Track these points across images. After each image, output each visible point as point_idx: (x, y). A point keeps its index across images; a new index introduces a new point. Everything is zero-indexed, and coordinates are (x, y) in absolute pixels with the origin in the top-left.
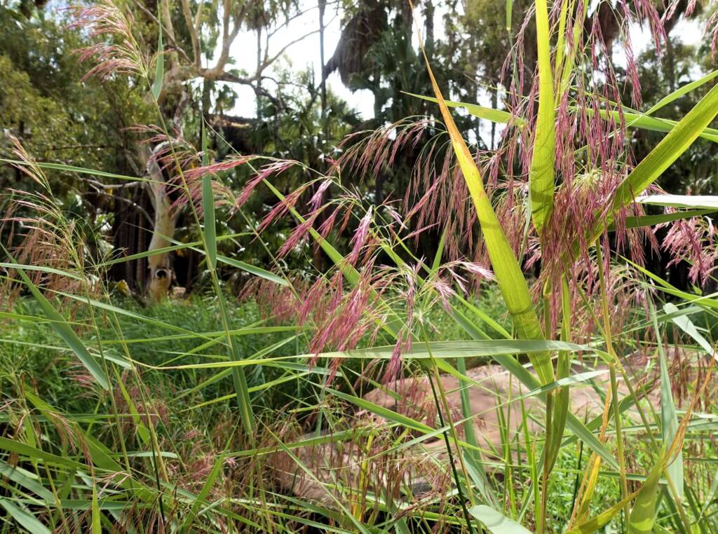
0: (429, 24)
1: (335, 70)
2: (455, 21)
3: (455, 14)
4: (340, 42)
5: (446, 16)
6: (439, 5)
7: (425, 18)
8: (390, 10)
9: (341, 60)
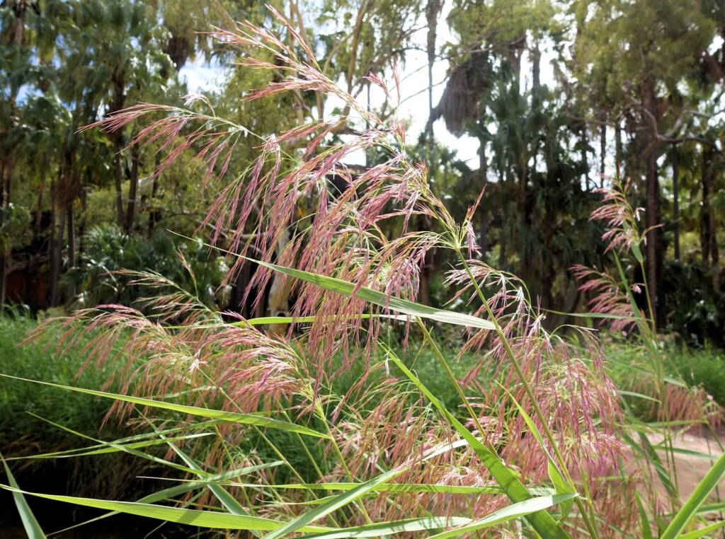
0: (536, 71)
1: (439, 117)
2: (562, 66)
3: (562, 59)
4: (445, 91)
5: (554, 62)
6: (546, 51)
7: (531, 65)
8: (495, 57)
9: (446, 108)
